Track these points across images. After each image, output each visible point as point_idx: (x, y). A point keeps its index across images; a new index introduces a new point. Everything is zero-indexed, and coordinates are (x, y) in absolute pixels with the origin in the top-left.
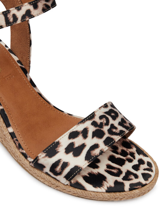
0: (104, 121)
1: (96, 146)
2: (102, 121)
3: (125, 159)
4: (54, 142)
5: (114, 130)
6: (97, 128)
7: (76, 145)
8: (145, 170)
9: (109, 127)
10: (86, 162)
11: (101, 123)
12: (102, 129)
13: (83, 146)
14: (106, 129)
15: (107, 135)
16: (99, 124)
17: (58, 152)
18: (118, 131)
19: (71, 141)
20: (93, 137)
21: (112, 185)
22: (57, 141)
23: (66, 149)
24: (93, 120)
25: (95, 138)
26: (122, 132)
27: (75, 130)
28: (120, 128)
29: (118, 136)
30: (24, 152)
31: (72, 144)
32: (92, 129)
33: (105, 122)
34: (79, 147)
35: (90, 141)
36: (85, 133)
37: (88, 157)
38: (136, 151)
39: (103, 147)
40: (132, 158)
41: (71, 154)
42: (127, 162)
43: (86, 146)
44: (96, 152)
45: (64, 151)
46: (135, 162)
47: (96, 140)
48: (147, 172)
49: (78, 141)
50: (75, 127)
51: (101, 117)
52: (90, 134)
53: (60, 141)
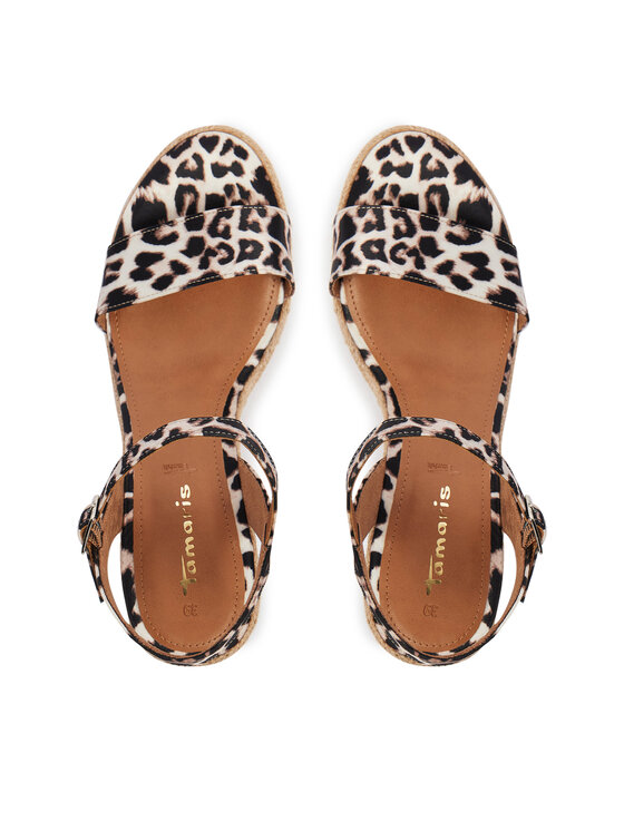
0: (401, 254)
1: (451, 238)
2: (405, 256)
3: (397, 199)
4: (494, 304)
5: (403, 228)
6: (422, 255)
7: (472, 268)
8: (402, 153)
9: (404, 240)
10: (483, 236)
11: (409, 254)
12: (418, 247)
13: (465, 257)
14: (412, 242)
15: (421, 233)
16: (413, 258)
17: (501, 288)
18: (400, 222)
19: (472, 281)
20: (441, 252)
21: (470, 183)
22: (487, 301)
23: (488, 280)
24: (415, 270)
25: (440, 248)
26: (395, 214)
27: (454, 287)
28: (390, 221)
29: (409, 214)
30: (509, 355)
31: (475, 275)
32: (431, 263)
33: (401, 251)
34: (472, 263)
35: (451, 252)
36: (445, 268)
37: (475, 238)
38: (365, 192)
39: (444, 227)
40: (387, 190)
41: (489, 267)
42: (402, 192)
43: (462, 254)
44: (458, 231)
45: (493, 280)
46: (394, 178)
47: (442, 243)
48: (405, 147)
49: (464, 269)
50: (447, 290)
51: (401, 262)
52: (440, 260)
53: (485, 296)
